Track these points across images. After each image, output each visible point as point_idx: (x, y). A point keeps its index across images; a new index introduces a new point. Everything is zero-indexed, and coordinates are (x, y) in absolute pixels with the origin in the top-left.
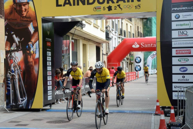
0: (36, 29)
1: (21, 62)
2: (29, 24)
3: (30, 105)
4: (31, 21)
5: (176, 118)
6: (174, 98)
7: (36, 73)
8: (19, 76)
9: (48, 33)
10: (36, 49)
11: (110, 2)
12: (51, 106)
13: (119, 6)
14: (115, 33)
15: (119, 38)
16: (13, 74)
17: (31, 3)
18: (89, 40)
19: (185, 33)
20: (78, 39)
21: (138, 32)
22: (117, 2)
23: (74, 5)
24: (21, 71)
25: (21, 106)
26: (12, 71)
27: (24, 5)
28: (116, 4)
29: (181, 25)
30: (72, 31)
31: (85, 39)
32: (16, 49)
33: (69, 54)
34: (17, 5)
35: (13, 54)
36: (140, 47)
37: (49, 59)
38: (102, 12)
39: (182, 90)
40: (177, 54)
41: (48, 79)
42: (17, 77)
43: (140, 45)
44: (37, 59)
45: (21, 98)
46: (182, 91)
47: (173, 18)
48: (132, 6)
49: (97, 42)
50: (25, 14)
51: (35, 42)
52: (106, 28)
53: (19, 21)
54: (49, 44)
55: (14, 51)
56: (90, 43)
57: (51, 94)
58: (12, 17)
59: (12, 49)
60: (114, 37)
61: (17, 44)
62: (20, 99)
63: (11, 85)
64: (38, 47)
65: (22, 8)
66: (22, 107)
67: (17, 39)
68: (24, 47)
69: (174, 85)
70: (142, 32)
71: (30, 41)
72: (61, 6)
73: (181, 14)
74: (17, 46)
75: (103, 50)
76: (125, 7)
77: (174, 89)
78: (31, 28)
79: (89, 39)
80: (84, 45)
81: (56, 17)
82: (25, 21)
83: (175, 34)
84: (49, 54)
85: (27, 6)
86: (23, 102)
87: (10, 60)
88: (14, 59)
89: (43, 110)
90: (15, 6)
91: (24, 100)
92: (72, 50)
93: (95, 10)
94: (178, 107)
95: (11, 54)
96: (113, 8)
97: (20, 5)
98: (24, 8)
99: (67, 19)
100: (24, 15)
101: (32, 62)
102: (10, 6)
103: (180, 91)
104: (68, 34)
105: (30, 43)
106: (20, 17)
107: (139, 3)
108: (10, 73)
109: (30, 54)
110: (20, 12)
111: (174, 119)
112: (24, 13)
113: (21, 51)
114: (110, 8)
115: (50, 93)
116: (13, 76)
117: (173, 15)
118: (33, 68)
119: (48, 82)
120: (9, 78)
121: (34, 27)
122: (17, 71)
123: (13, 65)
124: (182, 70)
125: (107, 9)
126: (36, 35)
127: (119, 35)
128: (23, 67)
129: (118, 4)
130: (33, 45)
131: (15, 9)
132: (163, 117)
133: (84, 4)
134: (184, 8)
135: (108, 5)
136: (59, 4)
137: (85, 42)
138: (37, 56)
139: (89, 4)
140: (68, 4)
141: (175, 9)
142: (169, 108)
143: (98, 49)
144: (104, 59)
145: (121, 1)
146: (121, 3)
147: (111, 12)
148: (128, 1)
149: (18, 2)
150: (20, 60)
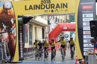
0: (15, 21)
1: (7, 38)
2: (11, 19)
3: (12, 60)
4: (12, 17)
6: (84, 55)
7: (15, 44)
8: (6, 45)
9: (21, 23)
10: (15, 31)
11: (52, 8)
12: (22, 61)
13: (57, 10)
14: (53, 20)
15: (55, 23)
16: (3, 44)
17: (12, 8)
19: (89, 23)
20: (32, 24)
22: (56, 8)
23: (34, 9)
24: (7, 43)
26: (2, 43)
27: (9, 10)
28: (55, 9)
32: (4, 31)
34: (5, 10)
35: (3, 34)
36: (68, 29)
37: (21, 36)
38: (48, 13)
40: (85, 33)
41: (21, 47)
42: (5, 46)
44: (15, 36)
45: (7, 56)
48: (63, 10)
49: (42, 26)
50: (9, 14)
51: (14, 28)
52: (48, 17)
53: (6, 17)
54: (21, 29)
55: (3, 32)
56: (39, 26)
57: (22, 54)
58: (2, 15)
59: (2, 31)
61: (5, 29)
62: (7, 57)
63: (2, 50)
65: (7, 11)
66: (8, 61)
67: (5, 27)
68: (9, 30)
69: (84, 48)
71: (12, 27)
72: (27, 10)
74: (5, 30)
76: (60, 10)
77: (84, 51)
79: (38, 24)
82: (9, 17)
84: (21, 34)
85: (10, 10)
87: (1, 37)
88: (3, 37)
90: (4, 10)
91: (9, 57)
92: (29, 31)
93: (45, 12)
94: (85, 59)
95: (2, 34)
96: (54, 11)
97: (7, 9)
98: (8, 11)
100: (9, 15)
101: (13, 38)
102: (2, 10)
105: (12, 29)
106: (6, 15)
108: (1, 44)
110: (7, 13)
112: (8, 13)
113: (7, 33)
114: (52, 11)
116: (3, 45)
118: (13, 41)
119: (21, 48)
120: (1, 46)
121: (14, 21)
122: (5, 43)
123: (3, 40)
124: (88, 41)
125: (51, 12)
126: (15, 24)
127: (55, 21)
128: (8, 40)
129: (56, 9)
130: (13, 29)
131: (4, 11)
133: (39, 9)
135: (51, 10)
136: (27, 9)
137: (36, 26)
138: (15, 35)
139: (42, 9)
140: (31, 9)
141: (84, 12)
143: (43, 30)
144: (47, 35)
145: (58, 7)
146: (58, 8)
147: (53, 13)
148: (62, 8)
149: (6, 8)
150: (6, 37)
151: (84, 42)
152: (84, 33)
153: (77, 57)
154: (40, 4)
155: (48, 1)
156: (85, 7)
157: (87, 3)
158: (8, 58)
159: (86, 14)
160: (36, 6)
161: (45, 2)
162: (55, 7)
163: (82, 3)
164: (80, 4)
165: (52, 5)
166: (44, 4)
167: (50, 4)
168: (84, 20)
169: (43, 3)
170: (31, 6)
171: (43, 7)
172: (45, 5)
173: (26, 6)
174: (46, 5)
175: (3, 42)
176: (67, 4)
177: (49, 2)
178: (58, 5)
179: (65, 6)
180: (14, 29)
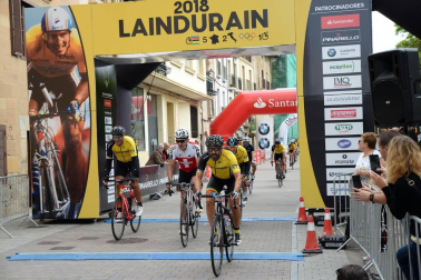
0: (85, 77)
1: (58, 136)
2: (72, 68)
3: (76, 212)
4: (74, 64)
5: (333, 228)
6: (329, 193)
7: (85, 155)
8: (55, 161)
9: (107, 84)
10: (85, 111)
11: (215, 28)
13: (231, 34)
14: (224, 82)
15: (231, 91)
16: (45, 157)
17: (74, 30)
18: (178, 96)
19: (346, 80)
20: (158, 93)
21: (263, 81)
22: (228, 28)
23: (152, 33)
25: (59, 214)
26: (42, 153)
27: (62, 35)
28: (226, 32)
29: (338, 67)
30: (148, 80)
31: (171, 94)
33: (143, 120)
34: (48, 36)
35: (43, 122)
36: (267, 106)
37: (108, 129)
38: (201, 45)
39: (342, 178)
40: (332, 117)
42: (51, 163)
43: (268, 104)
44: (87, 130)
45: (60, 199)
46: (342, 182)
47: (325, 56)
48: (253, 35)
50: (63, 50)
51: (84, 100)
52: (208, 74)
53: (53, 63)
54: (108, 104)
55: (45, 116)
56: (180, 101)
58: (40, 55)
59: (42, 112)
60: (222, 89)
61: (49, 104)
62: (58, 202)
63: (40, 178)
64: (88, 109)
65: (57, 40)
66: (62, 216)
67: (50, 96)
68: (64, 109)
69: (328, 171)
70: (270, 81)
71: (74, 99)
72: (128, 35)
73: (337, 48)
74: (50, 108)
75: (203, 112)
76: (241, 36)
77: (329, 178)
78: (76, 76)
79: (177, 94)
80: (170, 105)
81: (120, 56)
82: (64, 62)
83: (328, 83)
84: (109, 120)
85: (67, 37)
86: (62, 207)
88: (45, 131)
89: (99, 220)
91: (64, 204)
92: (149, 113)
93: (189, 42)
94: (335, 209)
95: (39, 123)
96: (220, 39)
97: (55, 34)
98: (61, 40)
99: (139, 59)
100: (63, 53)
101: (78, 135)
102: (37, 37)
103: (337, 182)
104: (141, 85)
105: (73, 102)
106: (54, 56)
107: (265, 30)
108: (38, 157)
109: (74, 121)
110: (55, 47)
111: (330, 229)
112: (61, 48)
113: (58, 118)
114: (215, 39)
115: (112, 190)
116: (44, 161)
117: (325, 50)
118: (80, 147)
120: (37, 165)
121: (81, 74)
122: (50, 153)
123: (43, 141)
124: (342, 144)
125: (210, 41)
126: (85, 88)
127: (231, 86)
128: (62, 144)
129: (229, 32)
130: (79, 105)
131: (45, 42)
132: (311, 227)
133: (169, 31)
134: (343, 39)
135: (212, 34)
136: (125, 32)
137: (171, 100)
138: (86, 125)
139: (177, 31)
140: (140, 32)
141: (328, 40)
142: (322, 210)
143: (194, 111)
144: (205, 128)
145: (234, 25)
146: (234, 30)
147: (217, 46)
148: (247, 27)
149: (51, 29)
150: (56, 133)
151: (327, 149)
152: (328, 114)
153: (302, 200)
154: (173, 15)
155: (200, 5)
156: (330, 23)
157: (338, 7)
158: (61, 205)
159: (335, 48)
160: (159, 20)
161: (188, 5)
162: (224, 25)
163: (319, 9)
164: (312, 9)
165: (212, 16)
166: (184, 14)
167: (207, 13)
168: (326, 68)
169: (181, 9)
170: (139, 22)
171: (182, 25)
172: (189, 16)
173: (121, 22)
174: (194, 17)
175: (43, 149)
176: (265, 12)
177: (204, 8)
178: (234, 15)
179: (259, 19)
180: (83, 105)
